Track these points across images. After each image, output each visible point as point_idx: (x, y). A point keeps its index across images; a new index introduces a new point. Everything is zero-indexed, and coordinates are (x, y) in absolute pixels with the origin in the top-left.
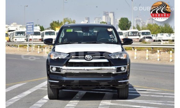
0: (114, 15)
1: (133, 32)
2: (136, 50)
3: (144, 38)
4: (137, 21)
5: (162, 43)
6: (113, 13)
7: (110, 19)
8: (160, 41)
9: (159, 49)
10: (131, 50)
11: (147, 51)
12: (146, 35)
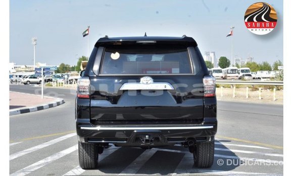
0: (214, 55)
1: (232, 70)
2: (235, 87)
3: (244, 75)
4: (236, 60)
5: (262, 80)
6: (214, 53)
7: (211, 58)
8: (259, 78)
9: (260, 86)
10: (230, 87)
11: (248, 88)
12: (245, 72)
